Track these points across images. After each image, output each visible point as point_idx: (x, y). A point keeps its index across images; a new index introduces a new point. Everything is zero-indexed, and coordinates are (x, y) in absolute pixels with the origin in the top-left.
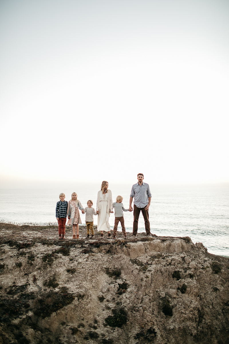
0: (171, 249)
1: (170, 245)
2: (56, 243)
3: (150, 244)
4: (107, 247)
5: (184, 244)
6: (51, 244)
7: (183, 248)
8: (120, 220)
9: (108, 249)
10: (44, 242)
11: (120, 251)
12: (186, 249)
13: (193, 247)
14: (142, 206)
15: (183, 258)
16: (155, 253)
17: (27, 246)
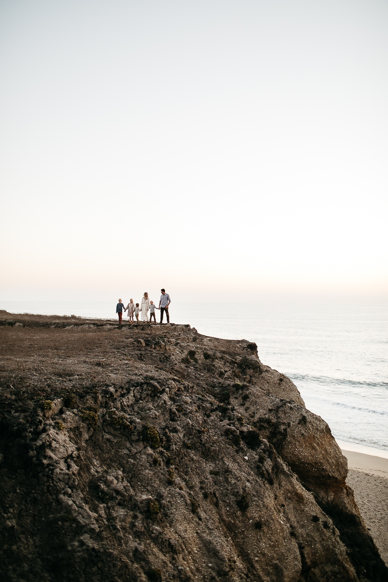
0: (176, 329)
1: (176, 328)
2: (117, 325)
3: (164, 326)
4: (142, 327)
5: (184, 328)
6: (114, 325)
7: (183, 329)
8: (153, 314)
9: (142, 328)
10: (110, 324)
11: (147, 329)
12: (185, 330)
13: (189, 330)
14: (164, 307)
15: (180, 334)
16: (166, 331)
17: (102, 325)
